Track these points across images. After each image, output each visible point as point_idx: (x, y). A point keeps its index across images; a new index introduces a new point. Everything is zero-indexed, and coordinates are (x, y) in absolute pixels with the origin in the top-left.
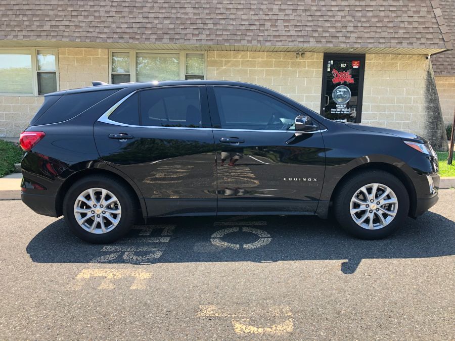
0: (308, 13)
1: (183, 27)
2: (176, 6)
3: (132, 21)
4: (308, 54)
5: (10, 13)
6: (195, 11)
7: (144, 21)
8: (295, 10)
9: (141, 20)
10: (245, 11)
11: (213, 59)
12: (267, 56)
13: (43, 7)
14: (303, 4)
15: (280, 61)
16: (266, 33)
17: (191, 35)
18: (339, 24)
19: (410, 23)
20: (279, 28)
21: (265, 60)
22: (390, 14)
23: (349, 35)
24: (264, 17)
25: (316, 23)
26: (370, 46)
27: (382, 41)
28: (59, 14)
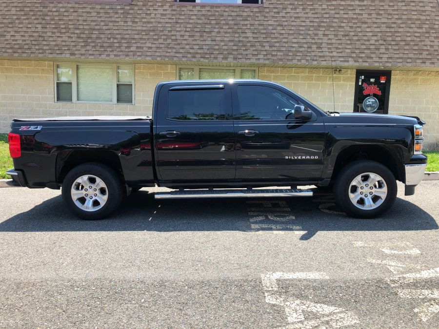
0: (347, 38)
1: (244, 49)
2: (238, 31)
3: (202, 43)
4: (343, 71)
5: (102, 36)
6: (254, 36)
7: (212, 43)
8: (336, 35)
9: (210, 43)
10: (295, 36)
11: (263, 74)
12: (309, 72)
13: (130, 32)
14: (343, 30)
15: (319, 76)
16: (313, 54)
17: (251, 55)
18: (372, 47)
19: (431, 46)
20: (323, 50)
21: (307, 74)
22: (415, 39)
23: (381, 56)
24: (310, 40)
25: (353, 46)
26: (399, 65)
27: (409, 60)
28: (143, 37)
